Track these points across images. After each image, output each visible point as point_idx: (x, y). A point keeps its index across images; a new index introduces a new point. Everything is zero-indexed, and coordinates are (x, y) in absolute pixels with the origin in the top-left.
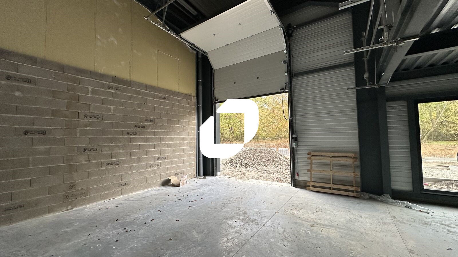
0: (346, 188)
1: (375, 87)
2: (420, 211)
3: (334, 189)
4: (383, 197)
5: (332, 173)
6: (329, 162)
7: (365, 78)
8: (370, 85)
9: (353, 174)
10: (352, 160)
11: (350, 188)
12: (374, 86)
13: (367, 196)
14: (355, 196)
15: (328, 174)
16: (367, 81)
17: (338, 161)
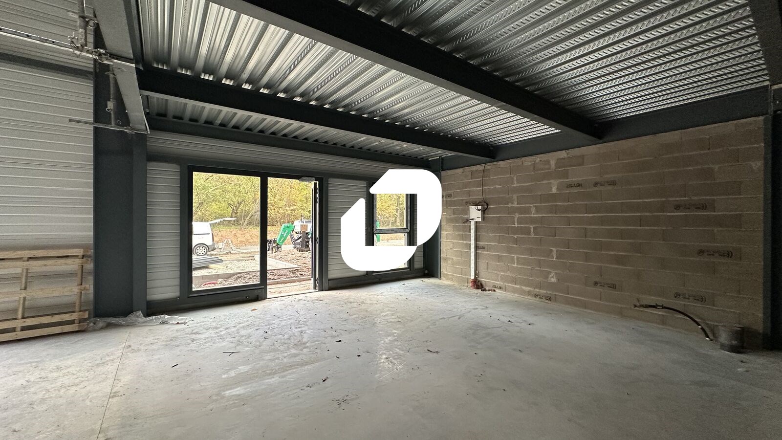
0: (57, 318)
1: (126, 132)
2: (178, 323)
3: (23, 329)
4: (131, 318)
5: (24, 295)
6: (19, 271)
7: (108, 110)
8: (117, 124)
9: (76, 290)
10: (78, 261)
11: (66, 317)
12: (126, 129)
13: (101, 323)
14: (77, 330)
15: (13, 299)
16: (113, 116)
17: (44, 267)
